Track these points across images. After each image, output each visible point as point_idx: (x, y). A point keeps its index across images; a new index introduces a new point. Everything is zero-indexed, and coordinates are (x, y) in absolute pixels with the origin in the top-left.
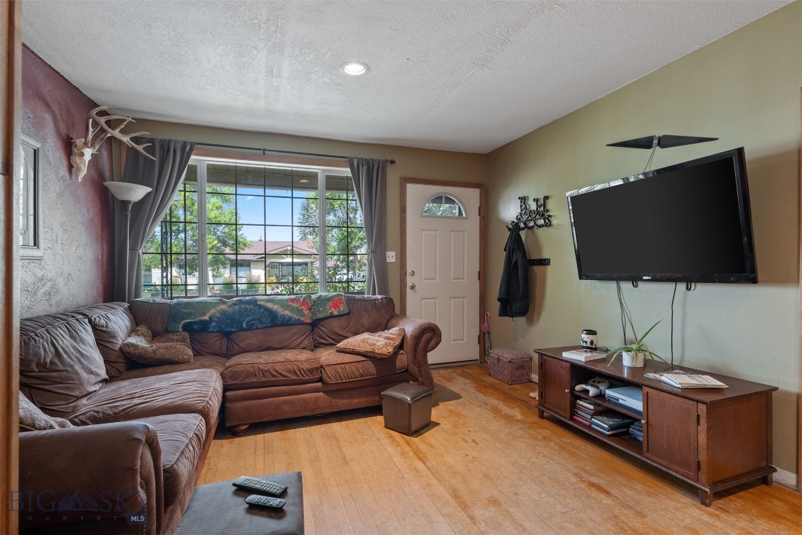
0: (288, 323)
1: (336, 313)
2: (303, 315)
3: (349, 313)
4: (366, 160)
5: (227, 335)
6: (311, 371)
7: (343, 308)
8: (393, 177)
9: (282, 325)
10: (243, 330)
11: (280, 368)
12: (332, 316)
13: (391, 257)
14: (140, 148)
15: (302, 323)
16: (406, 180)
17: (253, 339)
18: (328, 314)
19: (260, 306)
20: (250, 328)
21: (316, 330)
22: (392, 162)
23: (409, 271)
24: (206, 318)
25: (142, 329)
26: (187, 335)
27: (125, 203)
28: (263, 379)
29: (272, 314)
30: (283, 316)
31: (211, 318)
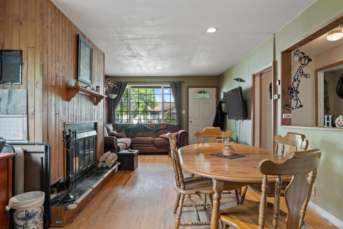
0: (149, 130)
1: (162, 128)
2: (154, 128)
3: (166, 128)
4: (175, 82)
5: (134, 133)
6: (152, 141)
7: (165, 127)
8: (184, 86)
9: (148, 131)
10: (138, 132)
11: (144, 140)
12: (161, 129)
13: (183, 112)
14: (115, 86)
15: (153, 131)
16: (189, 87)
17: (140, 134)
18: (160, 128)
19: (143, 126)
20: (140, 131)
21: (157, 133)
22: (184, 82)
23: (190, 116)
24: (129, 128)
25: (115, 130)
26: (125, 132)
27: (112, 99)
28: (140, 142)
29: (145, 128)
30: (148, 128)
31: (130, 128)
